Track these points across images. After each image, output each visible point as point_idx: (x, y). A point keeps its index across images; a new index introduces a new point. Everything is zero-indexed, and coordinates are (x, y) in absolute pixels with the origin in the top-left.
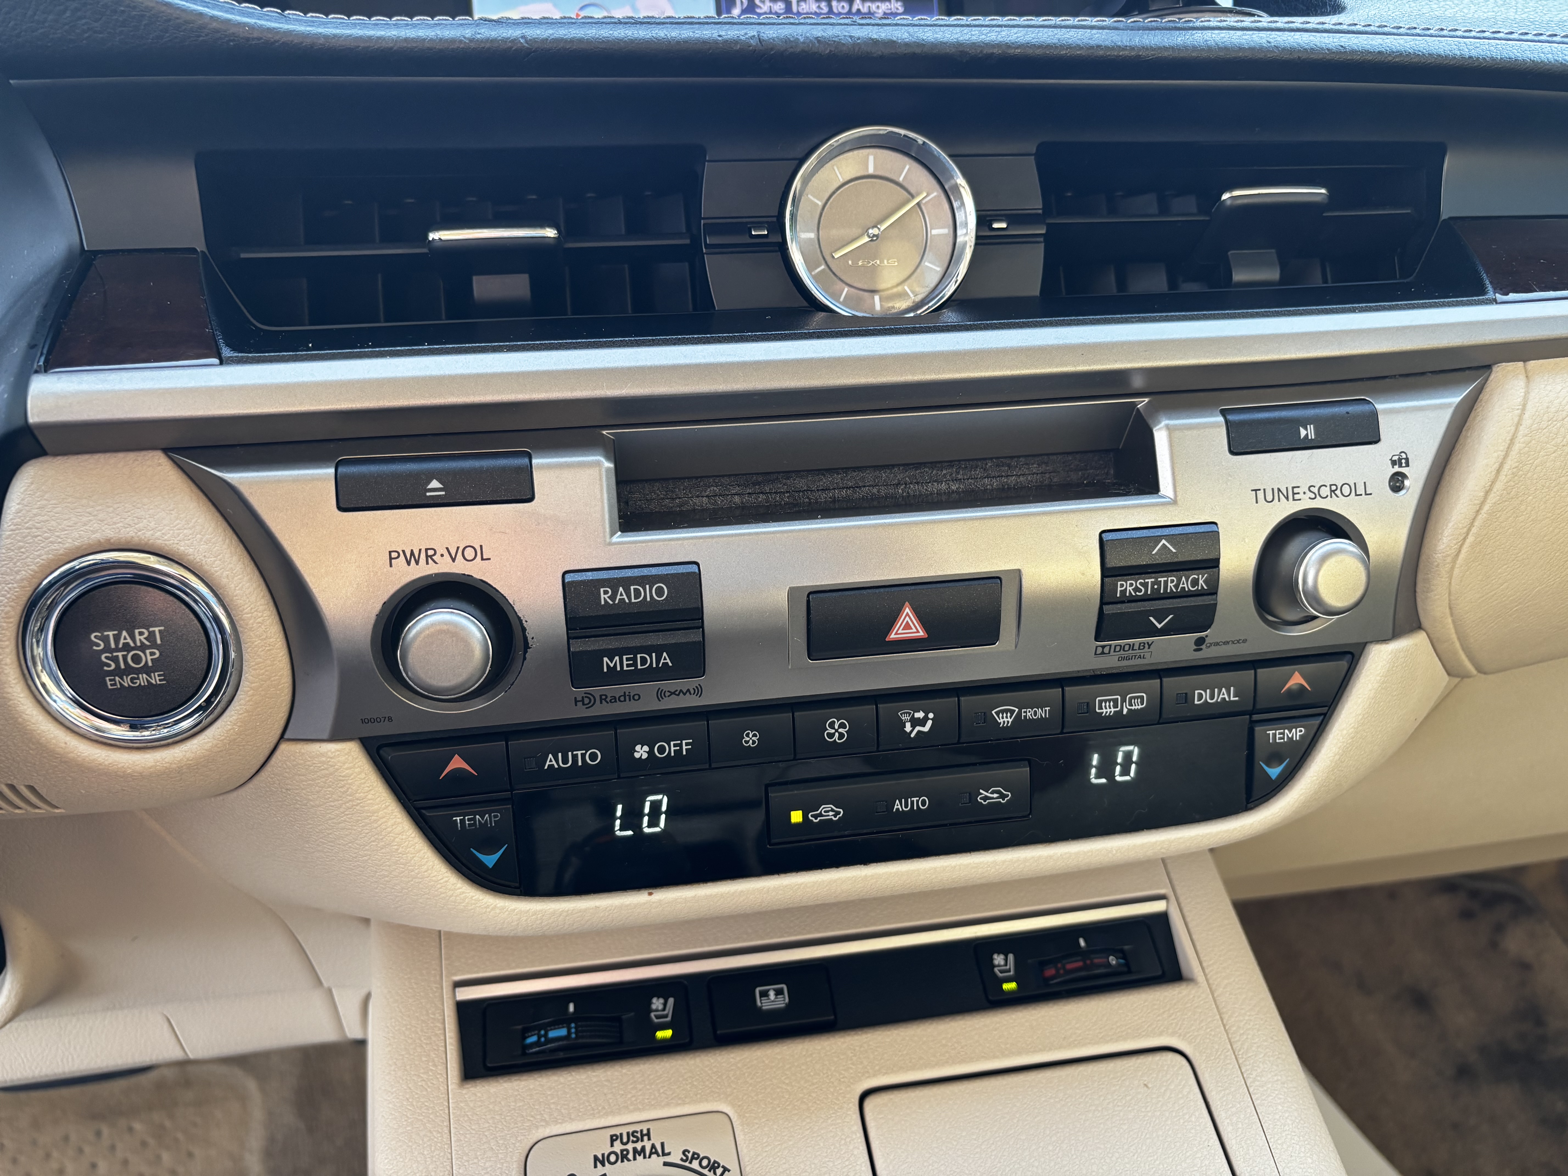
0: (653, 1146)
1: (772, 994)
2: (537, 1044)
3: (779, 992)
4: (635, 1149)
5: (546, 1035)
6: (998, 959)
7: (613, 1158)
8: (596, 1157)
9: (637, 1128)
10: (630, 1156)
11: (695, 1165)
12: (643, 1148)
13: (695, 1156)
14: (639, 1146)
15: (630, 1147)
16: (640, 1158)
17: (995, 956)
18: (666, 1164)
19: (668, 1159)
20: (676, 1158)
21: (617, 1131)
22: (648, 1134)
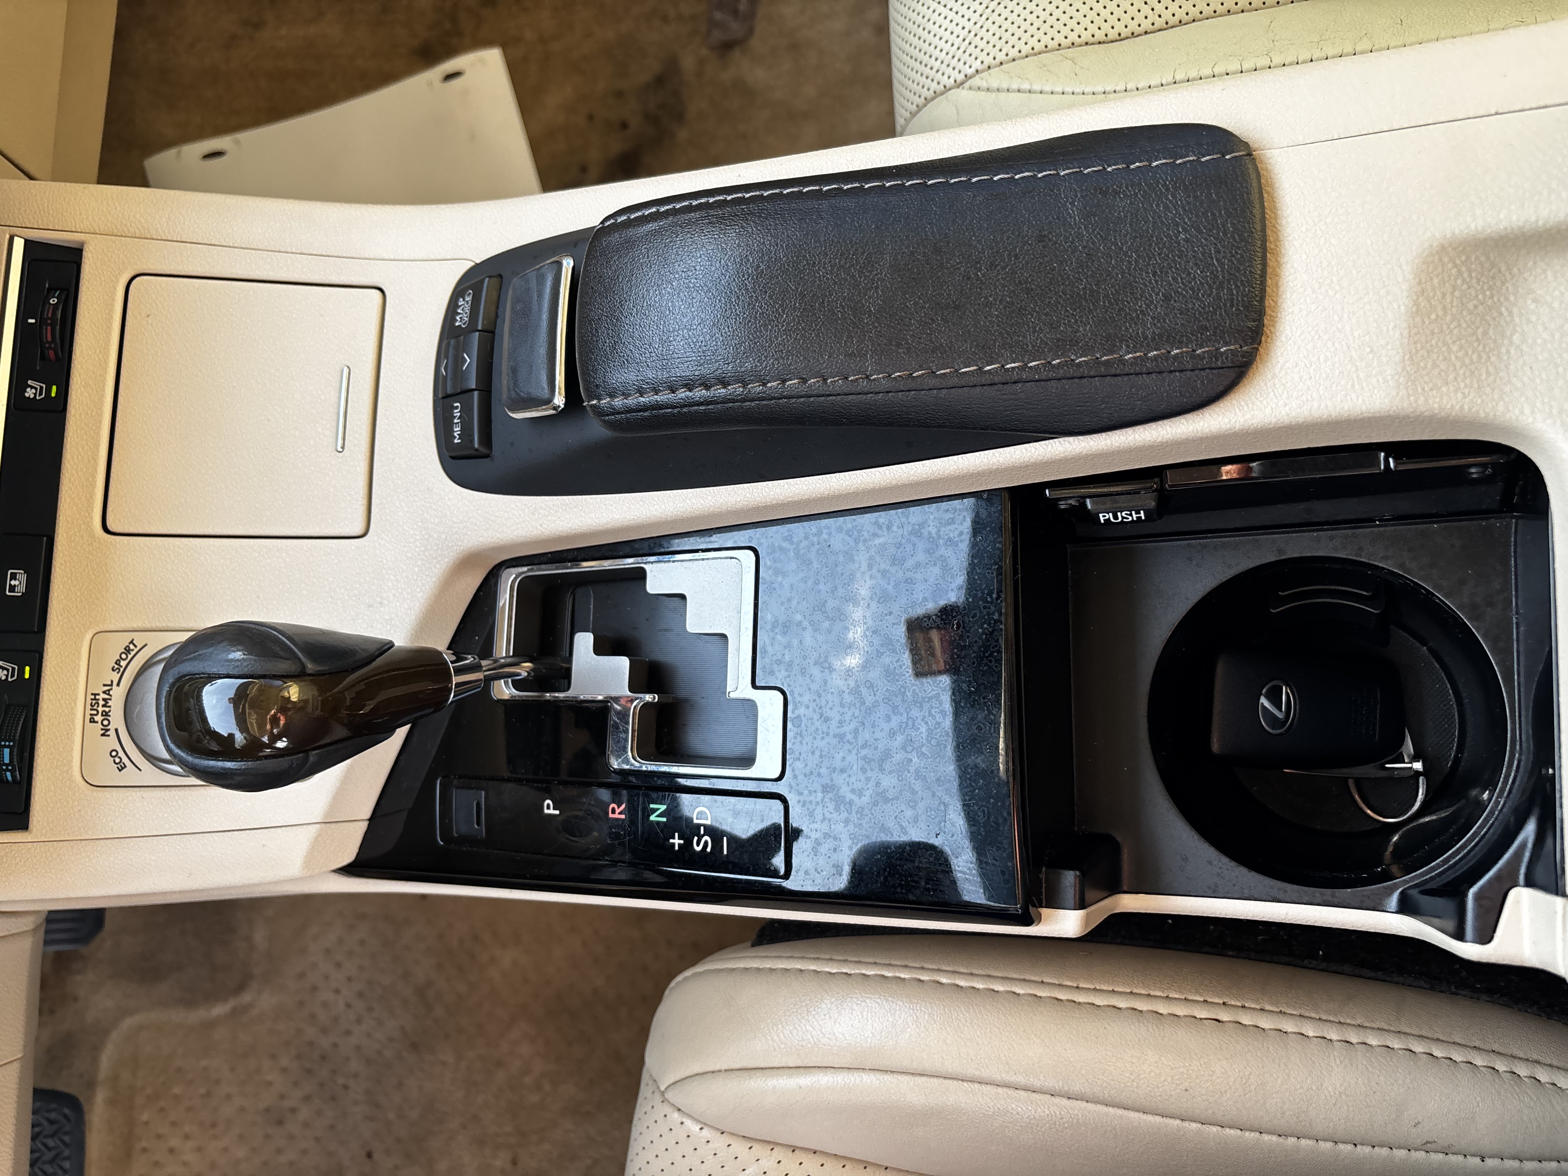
0: (104, 692)
1: (13, 583)
2: (13, 772)
3: (14, 576)
4: (103, 706)
5: (7, 765)
6: (30, 393)
7: (106, 723)
8: (103, 735)
9: (89, 702)
10: (107, 709)
11: (123, 663)
12: (104, 700)
13: (118, 663)
14: (101, 703)
15: (100, 709)
16: (110, 703)
17: (27, 395)
18: (118, 685)
19: (115, 683)
20: (115, 677)
21: (88, 717)
22: (95, 695)
